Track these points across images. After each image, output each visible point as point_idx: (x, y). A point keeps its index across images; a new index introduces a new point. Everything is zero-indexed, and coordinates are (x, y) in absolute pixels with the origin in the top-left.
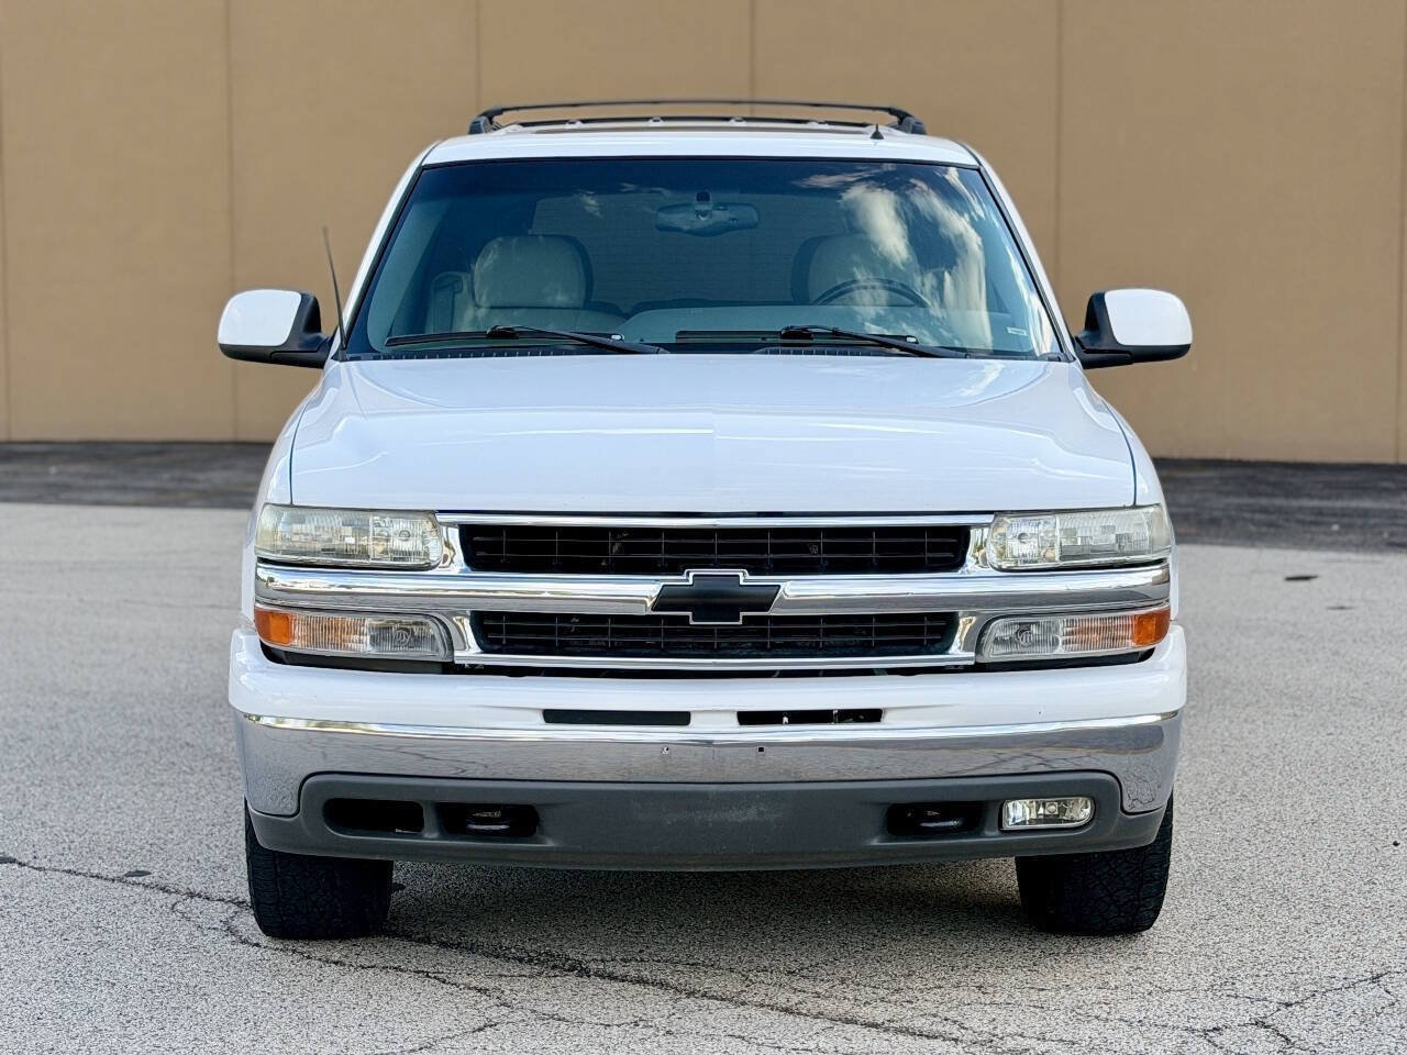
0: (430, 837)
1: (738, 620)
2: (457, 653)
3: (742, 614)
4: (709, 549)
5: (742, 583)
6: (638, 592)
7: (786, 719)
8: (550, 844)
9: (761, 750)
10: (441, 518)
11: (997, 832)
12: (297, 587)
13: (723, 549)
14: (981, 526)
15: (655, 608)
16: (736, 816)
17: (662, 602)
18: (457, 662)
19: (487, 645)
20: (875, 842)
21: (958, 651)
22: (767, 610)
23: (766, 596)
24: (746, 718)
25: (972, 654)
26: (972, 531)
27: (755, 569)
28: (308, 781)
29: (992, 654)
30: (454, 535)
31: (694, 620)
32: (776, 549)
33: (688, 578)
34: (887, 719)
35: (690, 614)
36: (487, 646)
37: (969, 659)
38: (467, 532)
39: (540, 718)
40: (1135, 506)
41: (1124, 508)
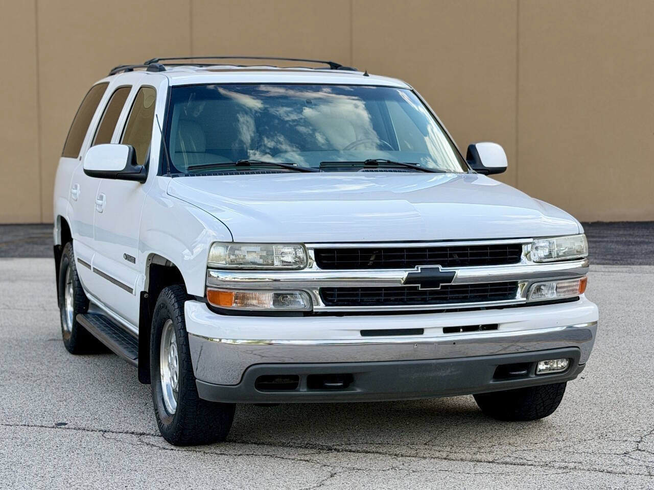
0: (303, 391)
2: (314, 307)
3: (441, 284)
4: (424, 256)
5: (440, 271)
6: (397, 275)
7: (461, 330)
8: (359, 390)
9: (454, 343)
10: (307, 246)
11: (534, 376)
12: (227, 279)
13: (430, 256)
14: (527, 244)
15: (405, 283)
16: (442, 373)
17: (409, 280)
18: (314, 311)
19: (327, 302)
20: (491, 382)
21: (519, 298)
22: (450, 282)
24: (447, 330)
25: (525, 299)
26: (523, 246)
27: (445, 265)
28: (250, 369)
29: (533, 298)
30: (312, 254)
31: (421, 288)
33: (417, 270)
34: (501, 328)
35: (419, 285)
36: (327, 303)
37: (525, 301)
38: (317, 252)
39: (359, 334)
40: (579, 234)
41: (576, 234)
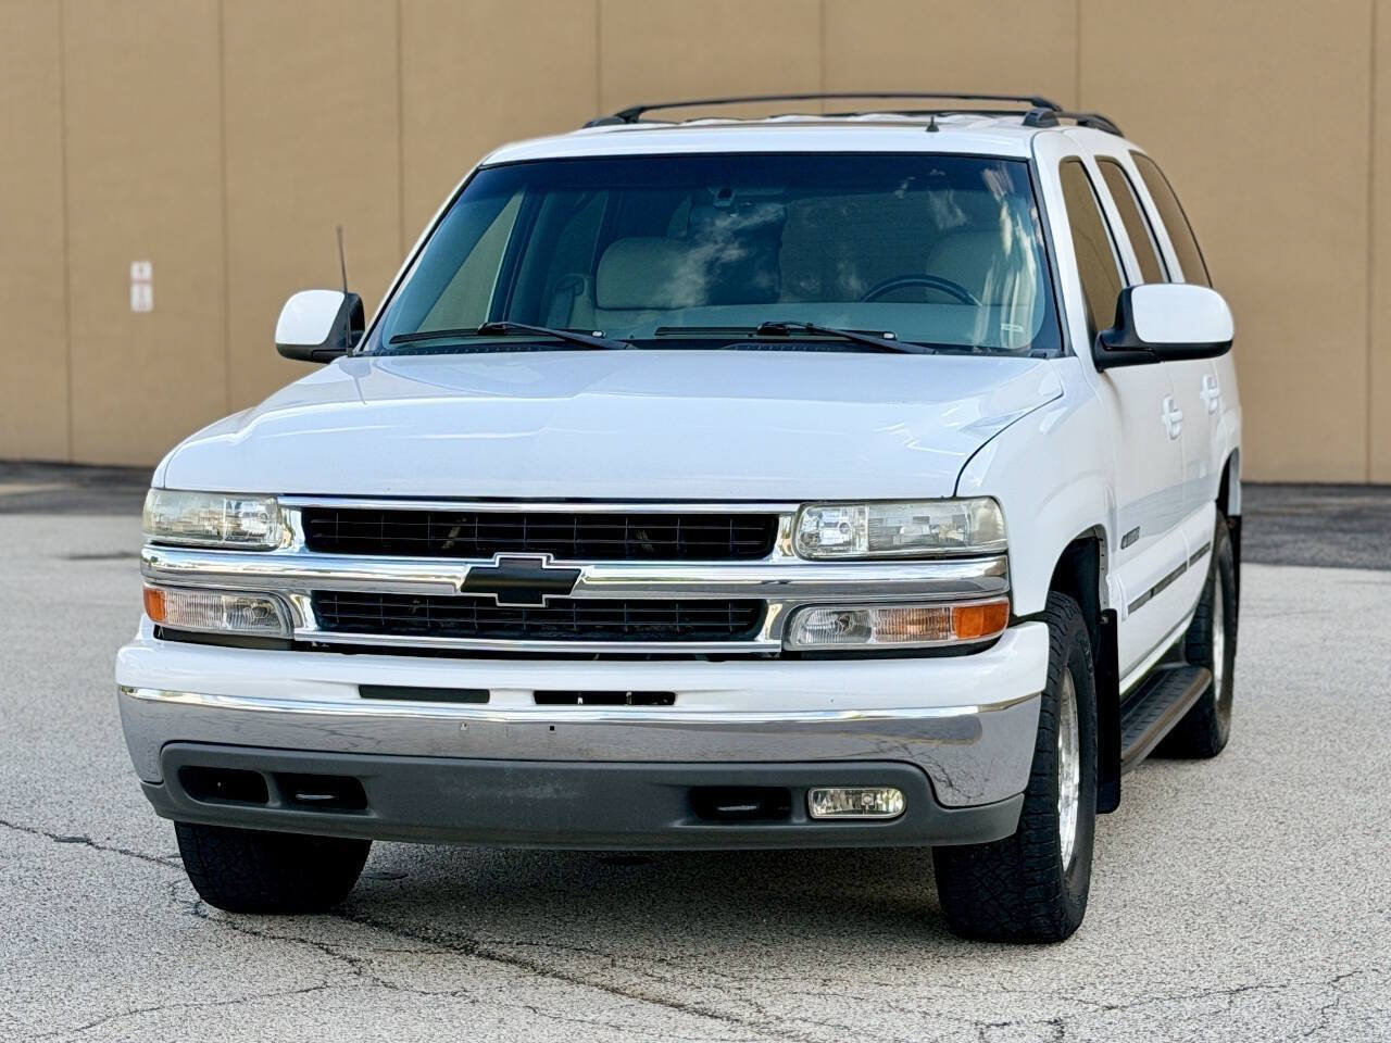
0: (274, 806)
1: (541, 602)
2: (297, 631)
3: (545, 596)
4: (518, 533)
5: (544, 566)
6: (446, 575)
7: (580, 700)
8: (374, 816)
9: (552, 728)
10: (282, 501)
11: (804, 820)
13: (532, 534)
14: (786, 514)
15: (465, 588)
16: (533, 792)
17: (470, 584)
18: (297, 639)
19: (325, 623)
20: (677, 824)
21: (764, 640)
22: (568, 594)
23: (567, 581)
24: (543, 697)
25: (779, 642)
26: (781, 519)
27: (562, 554)
28: (165, 748)
29: (803, 640)
30: (296, 518)
32: (582, 534)
33: (495, 561)
34: (679, 701)
35: (495, 595)
36: (326, 625)
37: (776, 646)
38: (309, 514)
39: (355, 693)
40: (954, 498)
41: (942, 499)
